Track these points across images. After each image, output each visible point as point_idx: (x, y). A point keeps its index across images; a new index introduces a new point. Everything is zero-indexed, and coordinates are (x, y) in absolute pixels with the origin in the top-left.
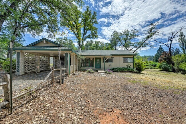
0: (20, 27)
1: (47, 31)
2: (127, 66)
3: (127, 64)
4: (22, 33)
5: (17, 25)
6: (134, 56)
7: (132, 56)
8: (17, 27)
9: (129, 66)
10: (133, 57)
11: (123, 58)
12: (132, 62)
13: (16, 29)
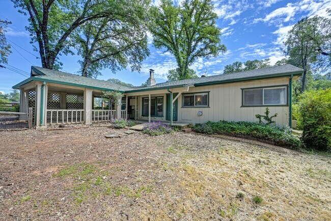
2: (259, 117)
3: (261, 111)
6: (290, 80)
7: (286, 81)
9: (266, 118)
11: (242, 89)
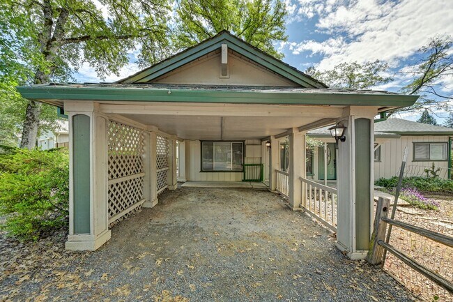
0: (62, 40)
1: (141, 61)
2: (427, 171)
3: (428, 165)
4: (69, 62)
5: (52, 34)
8: (54, 39)
9: (433, 172)
10: (447, 140)
11: (414, 143)
12: (445, 157)
13: (49, 43)
